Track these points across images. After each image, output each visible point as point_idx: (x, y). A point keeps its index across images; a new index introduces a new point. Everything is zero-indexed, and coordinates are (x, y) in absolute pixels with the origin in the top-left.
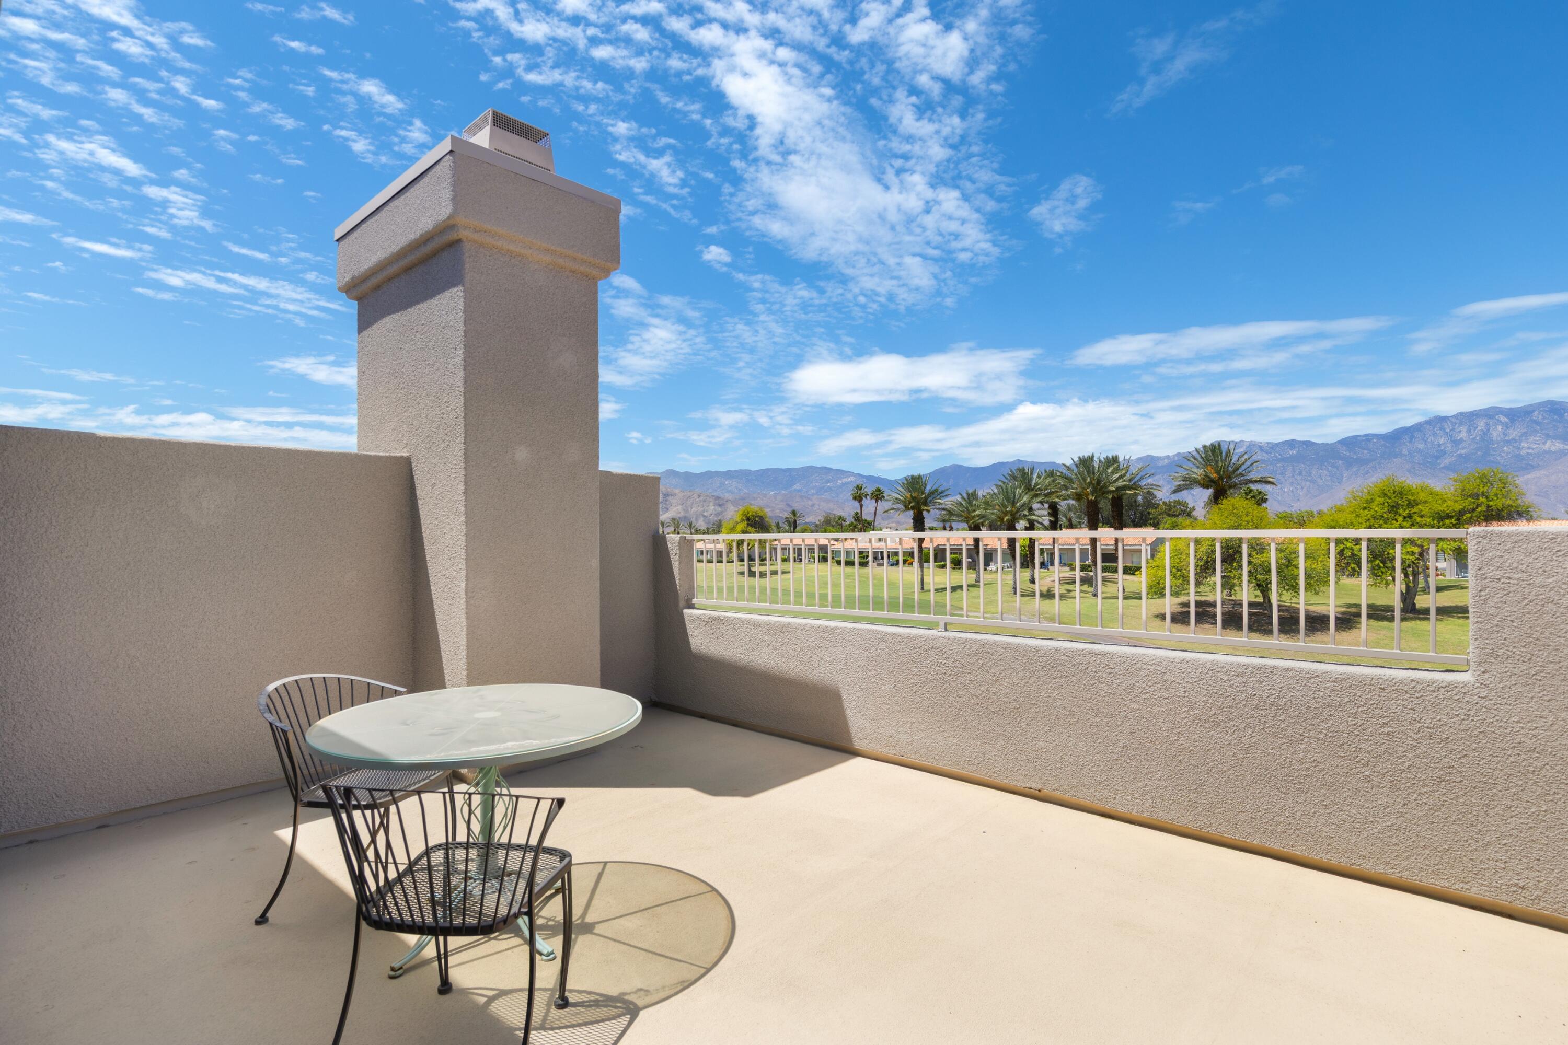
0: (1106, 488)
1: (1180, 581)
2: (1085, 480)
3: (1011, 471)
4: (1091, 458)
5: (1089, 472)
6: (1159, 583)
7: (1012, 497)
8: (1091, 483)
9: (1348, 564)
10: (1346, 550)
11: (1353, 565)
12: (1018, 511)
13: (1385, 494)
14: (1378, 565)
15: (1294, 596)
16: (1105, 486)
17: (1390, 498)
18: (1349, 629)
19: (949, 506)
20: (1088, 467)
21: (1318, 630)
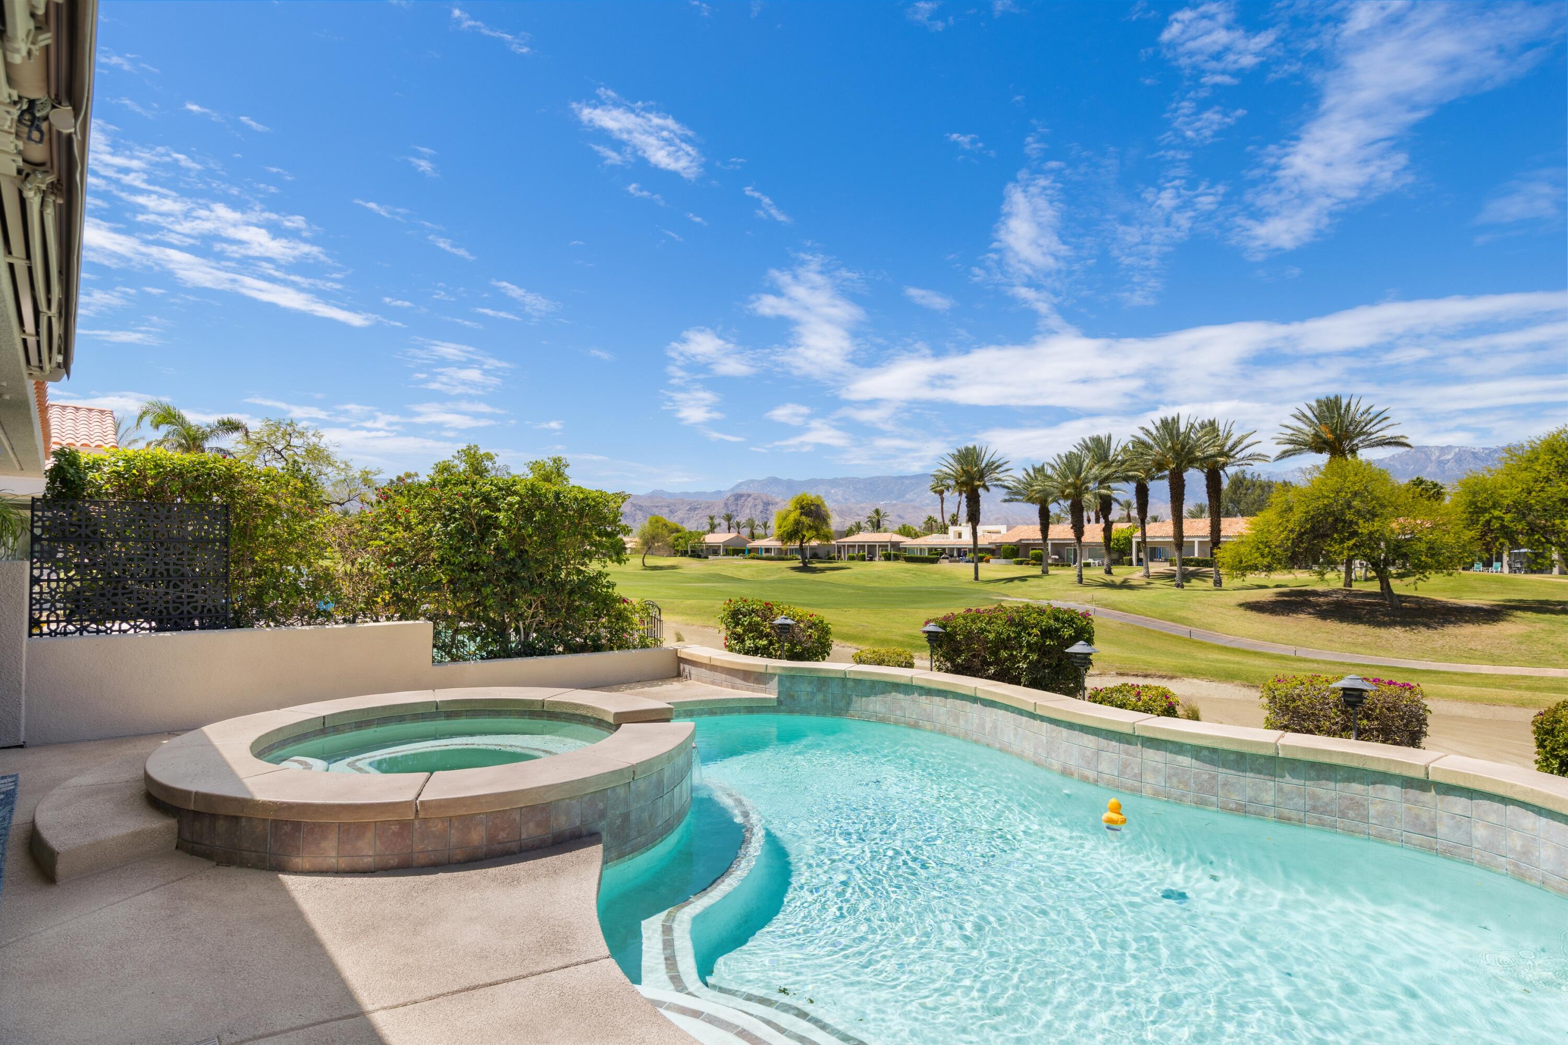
0: (1193, 453)
1: (1269, 559)
2: (1165, 446)
3: (1084, 441)
4: (1176, 421)
5: (1171, 435)
6: (1241, 562)
7: (1077, 467)
8: (1172, 448)
9: (1497, 539)
10: (1494, 521)
11: (1501, 540)
12: (1084, 483)
13: (1556, 452)
14: (1538, 540)
15: (1420, 579)
16: (1191, 451)
17: (1561, 456)
18: (1494, 621)
19: (1011, 484)
20: (1171, 430)
21: (1450, 622)
